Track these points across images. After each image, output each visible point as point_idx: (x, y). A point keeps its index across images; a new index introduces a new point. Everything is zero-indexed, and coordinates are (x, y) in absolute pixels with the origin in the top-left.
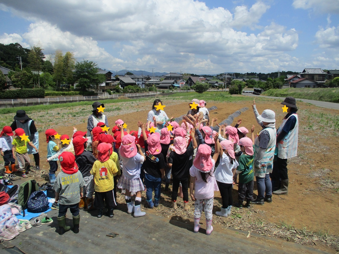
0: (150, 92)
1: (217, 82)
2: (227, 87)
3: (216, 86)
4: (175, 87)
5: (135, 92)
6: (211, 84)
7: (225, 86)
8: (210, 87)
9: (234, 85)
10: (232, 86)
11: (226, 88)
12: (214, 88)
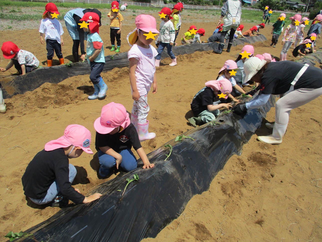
0: (214, 6)
1: (297, 4)
2: (309, 11)
3: (295, 8)
4: (246, 4)
5: (195, 4)
6: (289, 5)
7: (306, 9)
8: (287, 8)
9: (318, 8)
10: (315, 9)
11: (307, 12)
12: (292, 10)
